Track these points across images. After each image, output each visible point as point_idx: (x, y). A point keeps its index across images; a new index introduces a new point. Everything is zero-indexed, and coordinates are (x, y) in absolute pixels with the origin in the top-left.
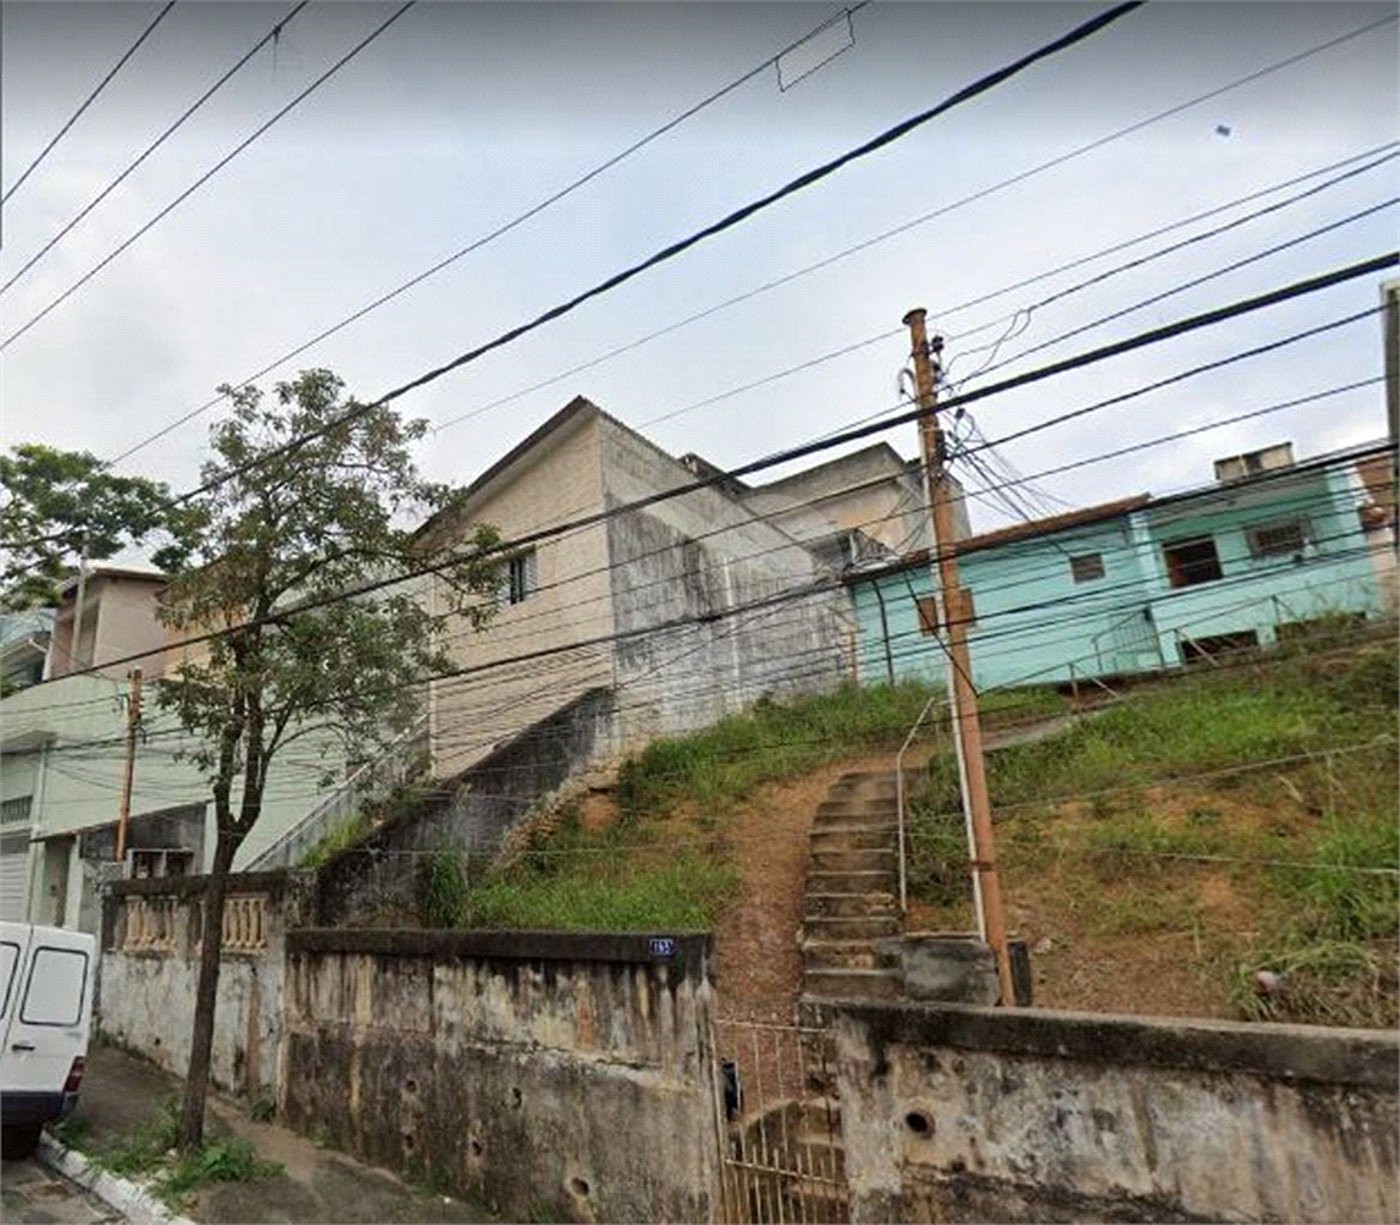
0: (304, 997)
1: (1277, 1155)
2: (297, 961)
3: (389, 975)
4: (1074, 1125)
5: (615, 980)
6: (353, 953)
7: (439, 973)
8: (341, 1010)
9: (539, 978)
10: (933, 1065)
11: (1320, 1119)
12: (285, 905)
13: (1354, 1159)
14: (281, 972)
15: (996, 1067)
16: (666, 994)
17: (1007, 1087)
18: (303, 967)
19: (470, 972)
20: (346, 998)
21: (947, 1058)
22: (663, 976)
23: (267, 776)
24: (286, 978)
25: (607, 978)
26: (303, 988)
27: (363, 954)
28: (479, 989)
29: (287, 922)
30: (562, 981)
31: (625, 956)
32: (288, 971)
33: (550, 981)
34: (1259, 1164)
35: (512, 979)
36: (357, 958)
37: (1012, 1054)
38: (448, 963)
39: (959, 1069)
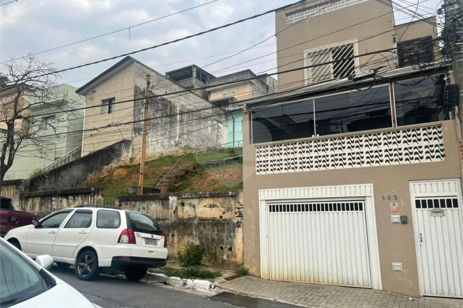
0: (23, 208)
1: (158, 210)
2: (22, 200)
3: (43, 201)
4: (141, 209)
5: (85, 197)
6: (35, 197)
7: (53, 199)
8: (32, 210)
9: (72, 198)
10: (127, 204)
11: (163, 204)
12: (20, 187)
13: (164, 208)
14: (18, 203)
15: (134, 203)
16: (92, 198)
17: (135, 206)
18: (23, 201)
19: (60, 198)
20: (33, 207)
21: (129, 203)
22: (92, 194)
23: (15, 157)
24: (19, 204)
25: (84, 196)
26: (23, 205)
27: (38, 197)
28: (61, 201)
29: (20, 191)
30: (76, 198)
31: (87, 192)
32: (19, 202)
33: (74, 198)
34: (157, 211)
35: (67, 198)
36: (36, 198)
37: (136, 201)
38: (55, 196)
39: (130, 204)
